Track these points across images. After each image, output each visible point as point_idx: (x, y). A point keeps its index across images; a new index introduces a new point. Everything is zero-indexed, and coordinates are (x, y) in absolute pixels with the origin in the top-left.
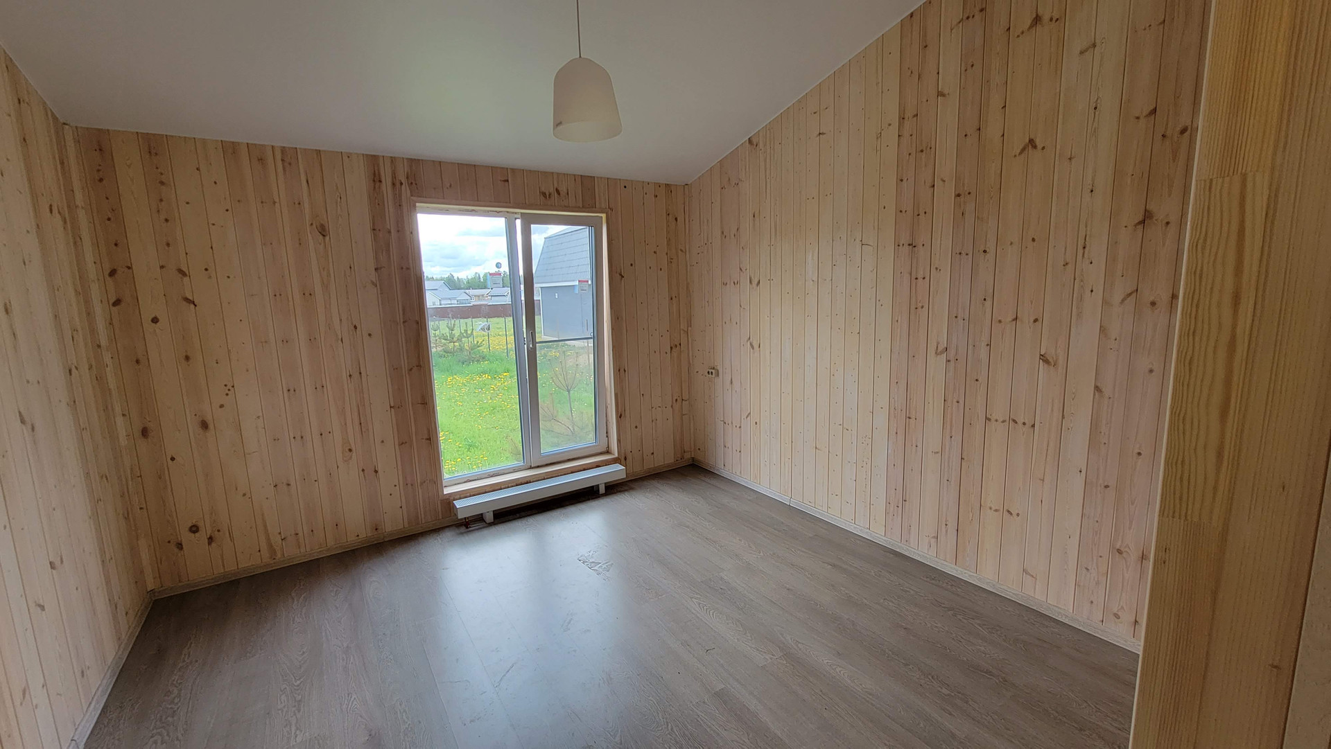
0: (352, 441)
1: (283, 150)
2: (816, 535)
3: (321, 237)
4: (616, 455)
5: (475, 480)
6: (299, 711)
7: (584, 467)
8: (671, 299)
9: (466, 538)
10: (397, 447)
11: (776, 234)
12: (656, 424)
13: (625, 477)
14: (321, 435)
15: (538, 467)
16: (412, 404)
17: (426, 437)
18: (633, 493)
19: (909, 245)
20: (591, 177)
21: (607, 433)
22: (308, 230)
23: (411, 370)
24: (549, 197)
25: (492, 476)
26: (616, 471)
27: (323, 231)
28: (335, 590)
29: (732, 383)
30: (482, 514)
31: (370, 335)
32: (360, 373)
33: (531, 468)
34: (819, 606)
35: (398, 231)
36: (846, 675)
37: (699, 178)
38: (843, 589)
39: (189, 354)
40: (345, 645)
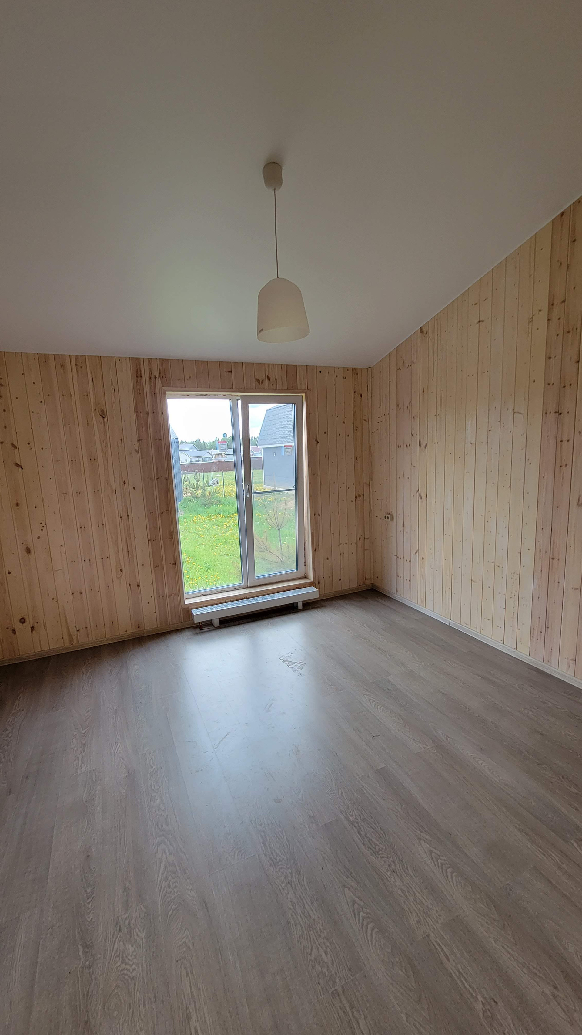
0: (122, 564)
1: (77, 357)
2: (470, 651)
3: (102, 418)
4: (312, 580)
5: (208, 595)
6: (84, 751)
7: (287, 588)
8: (357, 459)
9: (200, 637)
10: (152, 568)
11: (441, 404)
12: (343, 556)
13: (318, 597)
14: (102, 559)
15: (253, 587)
16: (163, 538)
17: (173, 562)
18: (324, 609)
19: (556, 412)
20: (294, 365)
21: (305, 562)
22: (93, 414)
23: (162, 513)
24: (262, 383)
25: (219, 593)
26: (311, 592)
27: (103, 415)
28: (110, 669)
29: (403, 526)
30: (211, 620)
31: (134, 488)
32: (128, 516)
33: (248, 587)
34: (468, 710)
35: (153, 413)
36: (487, 767)
37: (380, 362)
38: (490, 697)
39: (19, 502)
40: (115, 708)
